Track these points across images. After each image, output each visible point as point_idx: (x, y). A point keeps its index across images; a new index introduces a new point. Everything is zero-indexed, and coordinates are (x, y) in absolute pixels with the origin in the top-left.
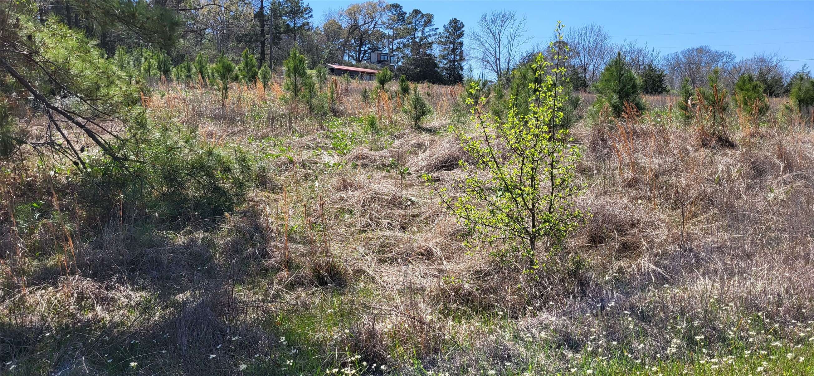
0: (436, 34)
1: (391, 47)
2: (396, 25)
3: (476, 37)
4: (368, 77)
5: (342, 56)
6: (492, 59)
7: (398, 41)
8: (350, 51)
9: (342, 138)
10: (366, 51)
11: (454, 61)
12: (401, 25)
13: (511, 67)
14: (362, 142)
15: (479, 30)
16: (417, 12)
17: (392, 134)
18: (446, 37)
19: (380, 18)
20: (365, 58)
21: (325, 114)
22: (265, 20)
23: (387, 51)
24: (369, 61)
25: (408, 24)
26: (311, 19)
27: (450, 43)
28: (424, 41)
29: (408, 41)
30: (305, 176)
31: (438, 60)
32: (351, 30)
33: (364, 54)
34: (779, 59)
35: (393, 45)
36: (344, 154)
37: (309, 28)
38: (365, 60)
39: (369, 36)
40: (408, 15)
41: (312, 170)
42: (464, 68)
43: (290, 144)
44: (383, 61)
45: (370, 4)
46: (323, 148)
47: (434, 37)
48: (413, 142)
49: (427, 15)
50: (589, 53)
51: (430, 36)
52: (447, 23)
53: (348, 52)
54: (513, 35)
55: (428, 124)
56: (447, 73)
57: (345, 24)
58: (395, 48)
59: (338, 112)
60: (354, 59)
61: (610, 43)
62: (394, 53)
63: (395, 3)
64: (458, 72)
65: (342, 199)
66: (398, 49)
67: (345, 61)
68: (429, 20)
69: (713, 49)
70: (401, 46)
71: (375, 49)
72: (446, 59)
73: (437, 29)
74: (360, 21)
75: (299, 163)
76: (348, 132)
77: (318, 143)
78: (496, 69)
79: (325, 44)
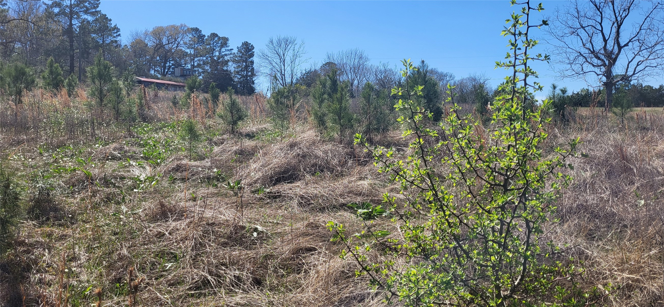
0: (231, 54)
1: (192, 63)
2: (196, 46)
3: (265, 57)
4: (173, 88)
5: (149, 71)
6: (279, 74)
7: (198, 58)
8: (155, 66)
9: (154, 145)
10: (170, 67)
11: (247, 76)
12: (201, 46)
13: (294, 81)
14: (177, 150)
15: (267, 52)
16: (214, 35)
17: (210, 141)
18: (239, 57)
19: (182, 39)
20: (170, 73)
21: (134, 120)
22: (75, 37)
23: (189, 66)
24: (173, 75)
25: (207, 45)
26: (119, 37)
27: (243, 62)
28: (221, 59)
29: (207, 59)
30: (107, 198)
31: (233, 75)
32: (156, 49)
33: (169, 69)
34: (486, 78)
35: (194, 62)
36: (158, 164)
37: (117, 46)
38: (169, 74)
39: (173, 54)
40: (206, 37)
41: (119, 187)
42: (255, 82)
43: (90, 153)
44: (185, 76)
45: (173, 27)
46: (132, 157)
47: (229, 56)
48: (235, 148)
49: (223, 38)
50: (354, 72)
51: (226, 55)
52: (240, 45)
53: (153, 67)
54: (295, 56)
55: (244, 128)
56: (241, 86)
57: (150, 43)
58: (196, 64)
59: (147, 118)
60: (159, 74)
61: (369, 64)
62: (195, 69)
63: (195, 27)
64: (251, 86)
65: (160, 235)
66: (199, 65)
67: (151, 75)
68: (224, 42)
69: (440, 70)
70: (201, 63)
71: (178, 65)
72: (240, 75)
73: (232, 49)
74: (165, 41)
75: (100, 180)
76: (160, 138)
77: (126, 152)
78: (282, 83)
79: (132, 60)
